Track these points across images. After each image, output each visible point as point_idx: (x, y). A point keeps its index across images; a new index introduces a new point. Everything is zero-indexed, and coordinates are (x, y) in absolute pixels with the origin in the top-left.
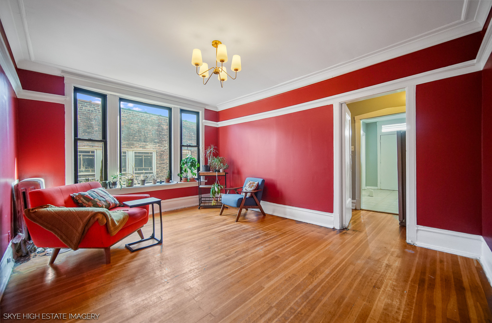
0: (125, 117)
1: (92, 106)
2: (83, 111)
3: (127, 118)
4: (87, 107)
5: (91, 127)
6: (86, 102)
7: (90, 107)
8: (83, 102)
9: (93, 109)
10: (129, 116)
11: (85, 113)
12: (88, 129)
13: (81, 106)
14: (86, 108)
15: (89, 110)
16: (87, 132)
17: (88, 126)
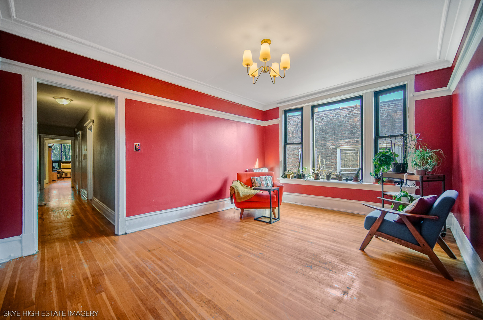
0: (389, 110)
1: (358, 109)
2: (350, 115)
3: (392, 110)
4: (353, 111)
5: (356, 127)
6: (352, 108)
7: (356, 111)
8: (350, 108)
9: (358, 112)
10: (393, 107)
11: (352, 117)
12: (354, 130)
13: (349, 112)
14: (352, 113)
15: (355, 114)
16: (352, 133)
17: (354, 128)
